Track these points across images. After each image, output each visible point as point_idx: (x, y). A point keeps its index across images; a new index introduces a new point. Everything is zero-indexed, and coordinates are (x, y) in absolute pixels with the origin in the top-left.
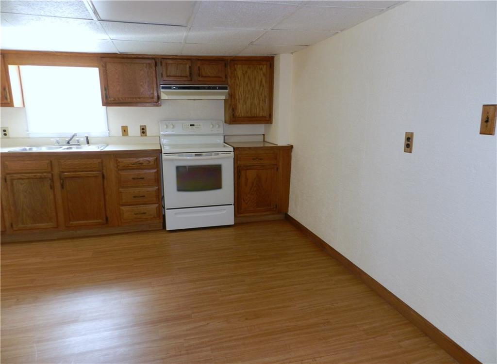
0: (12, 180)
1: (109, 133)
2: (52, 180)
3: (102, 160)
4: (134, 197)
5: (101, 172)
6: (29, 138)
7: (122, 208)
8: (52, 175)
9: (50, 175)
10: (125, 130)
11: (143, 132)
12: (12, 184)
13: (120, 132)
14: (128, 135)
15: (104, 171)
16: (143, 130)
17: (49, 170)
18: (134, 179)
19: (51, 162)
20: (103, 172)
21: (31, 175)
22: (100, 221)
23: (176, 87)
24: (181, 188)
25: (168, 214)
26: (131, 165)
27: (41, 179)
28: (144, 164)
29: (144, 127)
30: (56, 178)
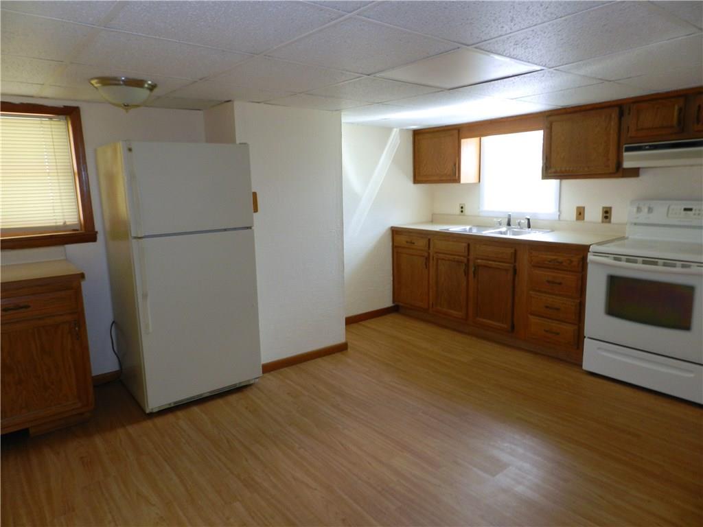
0: (437, 259)
1: (559, 216)
2: (467, 265)
3: (516, 251)
4: (547, 307)
5: (512, 265)
6: (479, 216)
7: (530, 317)
8: (468, 260)
9: (465, 260)
10: (580, 213)
11: (606, 217)
12: (437, 265)
13: (573, 215)
14: (584, 219)
15: (517, 264)
16: (607, 214)
17: (466, 254)
18: (549, 282)
19: (469, 245)
20: (515, 266)
21: (451, 257)
22: (505, 326)
23: (650, 146)
24: (614, 309)
25: (588, 345)
26: (546, 262)
27: (459, 262)
28: (564, 264)
29: (608, 210)
30: (471, 264)
